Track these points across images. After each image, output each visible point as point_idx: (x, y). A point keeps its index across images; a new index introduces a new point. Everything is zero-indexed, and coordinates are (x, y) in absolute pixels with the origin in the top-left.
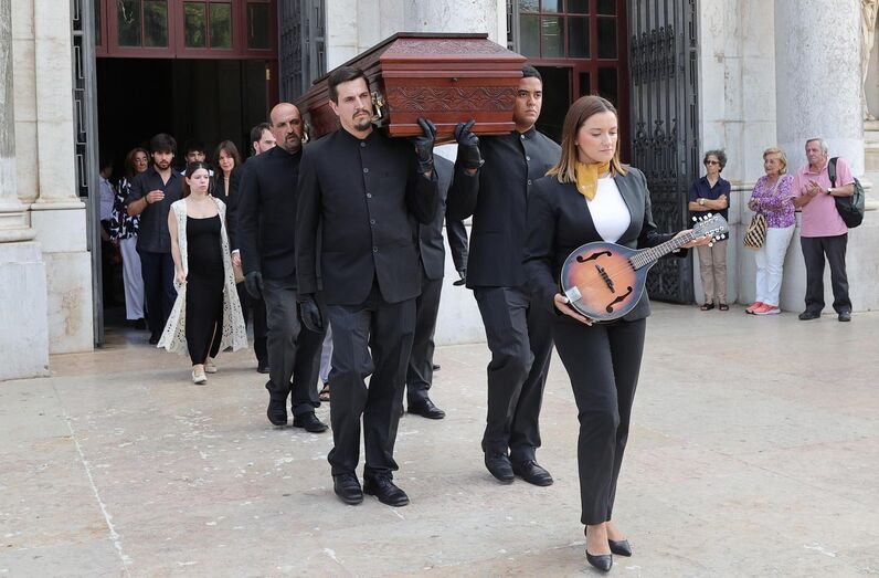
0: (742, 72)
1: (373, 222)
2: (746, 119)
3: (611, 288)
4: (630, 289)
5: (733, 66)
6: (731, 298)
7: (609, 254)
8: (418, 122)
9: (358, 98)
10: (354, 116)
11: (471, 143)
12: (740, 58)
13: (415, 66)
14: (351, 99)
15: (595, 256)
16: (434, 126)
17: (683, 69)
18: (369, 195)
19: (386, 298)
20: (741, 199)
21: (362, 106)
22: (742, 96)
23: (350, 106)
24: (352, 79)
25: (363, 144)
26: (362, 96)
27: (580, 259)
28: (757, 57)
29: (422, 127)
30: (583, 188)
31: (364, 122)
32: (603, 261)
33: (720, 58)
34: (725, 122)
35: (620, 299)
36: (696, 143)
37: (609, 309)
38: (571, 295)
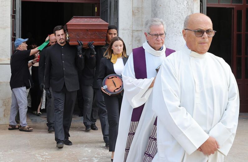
1: (64, 69)
3: (115, 86)
4: (120, 86)
7: (116, 77)
8: (78, 42)
9: (61, 35)
10: (60, 40)
11: (92, 48)
13: (76, 26)
14: (59, 35)
15: (112, 78)
16: (82, 43)
18: (63, 62)
19: (68, 90)
21: (62, 38)
23: (59, 37)
24: (60, 30)
25: (62, 47)
26: (62, 35)
27: (108, 78)
29: (79, 43)
30: (112, 61)
31: (62, 42)
32: (114, 79)
35: (117, 89)
37: (114, 91)
38: (105, 87)
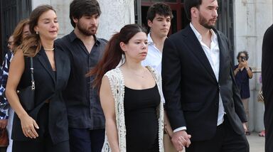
0: (256, 11)
2: (258, 35)
5: (251, 8)
6: (251, 130)
12: (254, 3)
17: (226, 9)
20: (256, 77)
22: (255, 23)
28: (263, 3)
33: (245, 4)
34: (247, 37)
36: (233, 48)
